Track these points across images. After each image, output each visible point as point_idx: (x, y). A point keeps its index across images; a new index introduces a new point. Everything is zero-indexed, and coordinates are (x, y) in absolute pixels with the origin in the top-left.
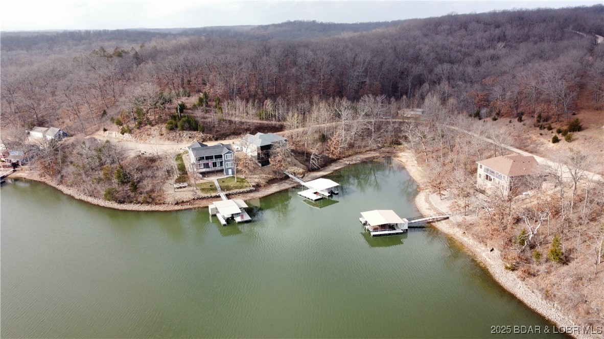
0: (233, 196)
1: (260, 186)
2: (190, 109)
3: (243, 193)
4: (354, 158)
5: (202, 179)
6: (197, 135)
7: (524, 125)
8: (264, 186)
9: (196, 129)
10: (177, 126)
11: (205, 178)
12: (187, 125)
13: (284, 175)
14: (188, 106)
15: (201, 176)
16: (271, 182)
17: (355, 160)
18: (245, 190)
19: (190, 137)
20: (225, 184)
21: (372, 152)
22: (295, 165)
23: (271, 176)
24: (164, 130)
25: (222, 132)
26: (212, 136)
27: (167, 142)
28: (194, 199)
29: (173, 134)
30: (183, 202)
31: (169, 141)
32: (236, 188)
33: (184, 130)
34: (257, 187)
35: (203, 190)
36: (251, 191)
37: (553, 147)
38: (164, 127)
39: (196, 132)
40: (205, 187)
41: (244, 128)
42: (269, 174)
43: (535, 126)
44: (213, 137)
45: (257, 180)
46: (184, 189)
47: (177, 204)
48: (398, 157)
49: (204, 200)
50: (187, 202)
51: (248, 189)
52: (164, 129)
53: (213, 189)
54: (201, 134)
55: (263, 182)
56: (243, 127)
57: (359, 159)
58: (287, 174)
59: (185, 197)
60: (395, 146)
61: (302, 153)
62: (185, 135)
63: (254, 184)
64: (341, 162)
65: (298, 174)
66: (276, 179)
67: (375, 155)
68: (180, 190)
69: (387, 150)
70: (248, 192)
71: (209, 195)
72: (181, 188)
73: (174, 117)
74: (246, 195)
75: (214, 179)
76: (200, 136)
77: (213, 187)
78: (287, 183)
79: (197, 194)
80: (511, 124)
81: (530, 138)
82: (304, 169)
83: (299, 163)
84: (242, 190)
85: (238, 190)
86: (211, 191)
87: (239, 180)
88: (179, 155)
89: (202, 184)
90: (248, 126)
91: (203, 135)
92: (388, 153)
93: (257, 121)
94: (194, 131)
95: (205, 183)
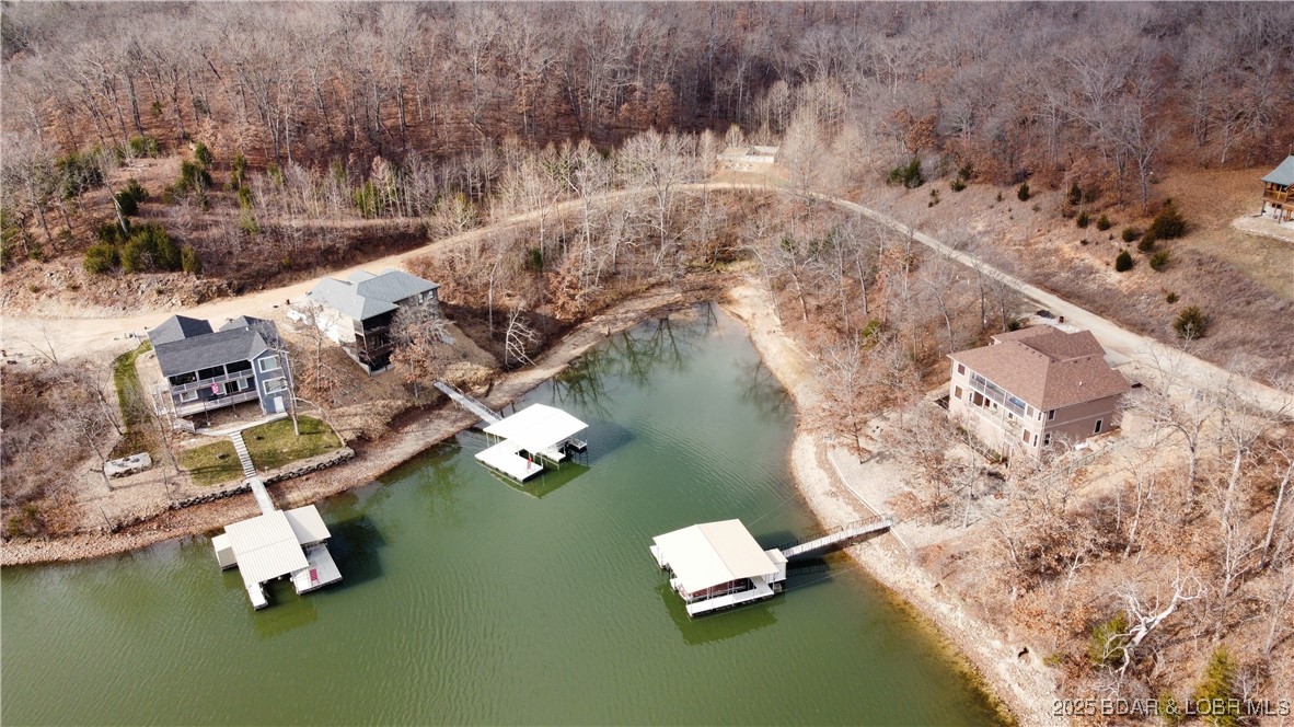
0: (291, 483)
1: (370, 440)
2: (158, 199)
3: (319, 469)
4: (620, 311)
5: (195, 435)
6: (181, 284)
7: (1036, 209)
8: (381, 437)
9: (175, 266)
10: (116, 261)
11: (205, 431)
12: (146, 256)
13: (435, 395)
14: (152, 188)
15: (191, 425)
16: (399, 421)
17: (622, 320)
18: (324, 459)
19: (160, 292)
20: (266, 446)
21: (665, 290)
22: (465, 356)
23: (399, 402)
24: (81, 276)
25: (255, 267)
26: (224, 283)
27: (93, 311)
28: (171, 508)
29: (107, 286)
30: (138, 522)
31: (98, 308)
32: (299, 455)
33: (141, 271)
34: (362, 444)
35: (198, 473)
36: (342, 462)
37: (1120, 282)
38: (79, 266)
39: (176, 275)
40: (204, 461)
41: (319, 248)
42: (393, 397)
43: (1065, 216)
44: (229, 285)
45: (358, 422)
46: (141, 477)
47: (120, 529)
48: (729, 302)
49: (204, 508)
50: (151, 519)
51: (334, 456)
52: (81, 270)
53: (230, 466)
54: (194, 281)
55: (376, 425)
56: (314, 245)
57: (632, 315)
58: (445, 389)
59: (143, 503)
60: (720, 266)
61: (483, 314)
62: (143, 286)
63: (350, 436)
64: (587, 330)
65: (475, 384)
66: (414, 408)
67: (671, 299)
68: (126, 480)
69: (702, 279)
70: (334, 465)
71: (217, 489)
72: (129, 473)
73: (108, 233)
74: (327, 476)
75: (230, 432)
76: (189, 285)
77: (230, 460)
78: (446, 418)
79: (182, 490)
80: (1002, 205)
81: (1057, 251)
82: (491, 368)
83: (476, 349)
84: (315, 462)
85: (303, 464)
86: (224, 476)
87: (307, 428)
88: (127, 356)
89: (195, 451)
90: (328, 242)
91: (198, 282)
92: (704, 288)
93: (354, 223)
94: (173, 270)
95: (205, 447)
